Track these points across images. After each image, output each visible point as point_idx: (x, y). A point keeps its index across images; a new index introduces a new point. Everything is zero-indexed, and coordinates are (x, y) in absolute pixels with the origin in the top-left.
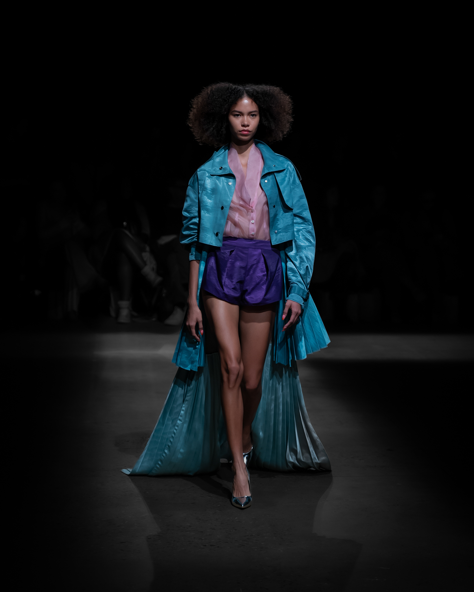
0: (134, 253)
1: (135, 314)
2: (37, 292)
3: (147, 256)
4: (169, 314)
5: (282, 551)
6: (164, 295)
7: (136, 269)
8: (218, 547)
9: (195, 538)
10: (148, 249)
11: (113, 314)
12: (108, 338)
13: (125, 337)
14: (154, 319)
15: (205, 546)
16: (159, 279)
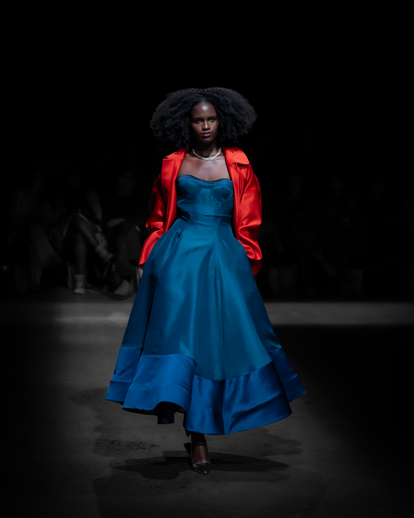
0: (89, 234)
1: (89, 286)
2: (5, 268)
3: (99, 236)
4: (118, 285)
5: (217, 492)
6: (113, 270)
7: (91, 248)
8: (163, 489)
9: (142, 481)
10: (100, 229)
11: (70, 285)
12: (66, 306)
13: (80, 306)
14: (105, 290)
15: (152, 487)
16: (111, 256)
